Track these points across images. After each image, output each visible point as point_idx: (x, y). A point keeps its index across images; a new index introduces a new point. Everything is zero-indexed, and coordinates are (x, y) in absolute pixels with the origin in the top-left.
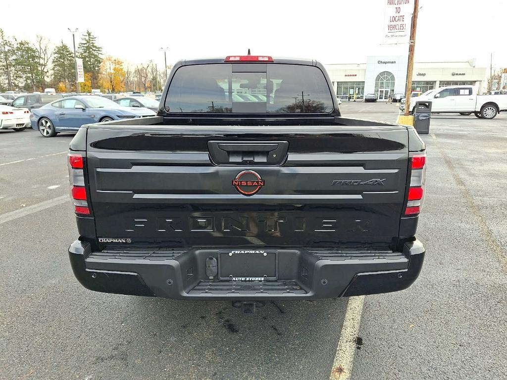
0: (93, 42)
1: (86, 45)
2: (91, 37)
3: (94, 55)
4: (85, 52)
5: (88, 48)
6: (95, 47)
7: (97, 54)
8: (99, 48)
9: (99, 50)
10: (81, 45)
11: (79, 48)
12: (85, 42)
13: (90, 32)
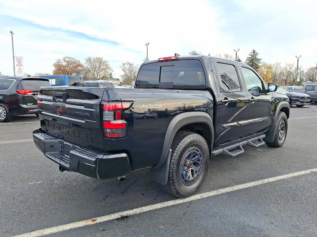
0: (256, 56)
1: (251, 58)
2: (255, 53)
3: (255, 64)
4: (250, 62)
5: (252, 60)
6: (257, 59)
7: (257, 63)
8: (259, 59)
9: (258, 61)
10: (248, 58)
11: (247, 60)
12: (251, 56)
13: (255, 50)
